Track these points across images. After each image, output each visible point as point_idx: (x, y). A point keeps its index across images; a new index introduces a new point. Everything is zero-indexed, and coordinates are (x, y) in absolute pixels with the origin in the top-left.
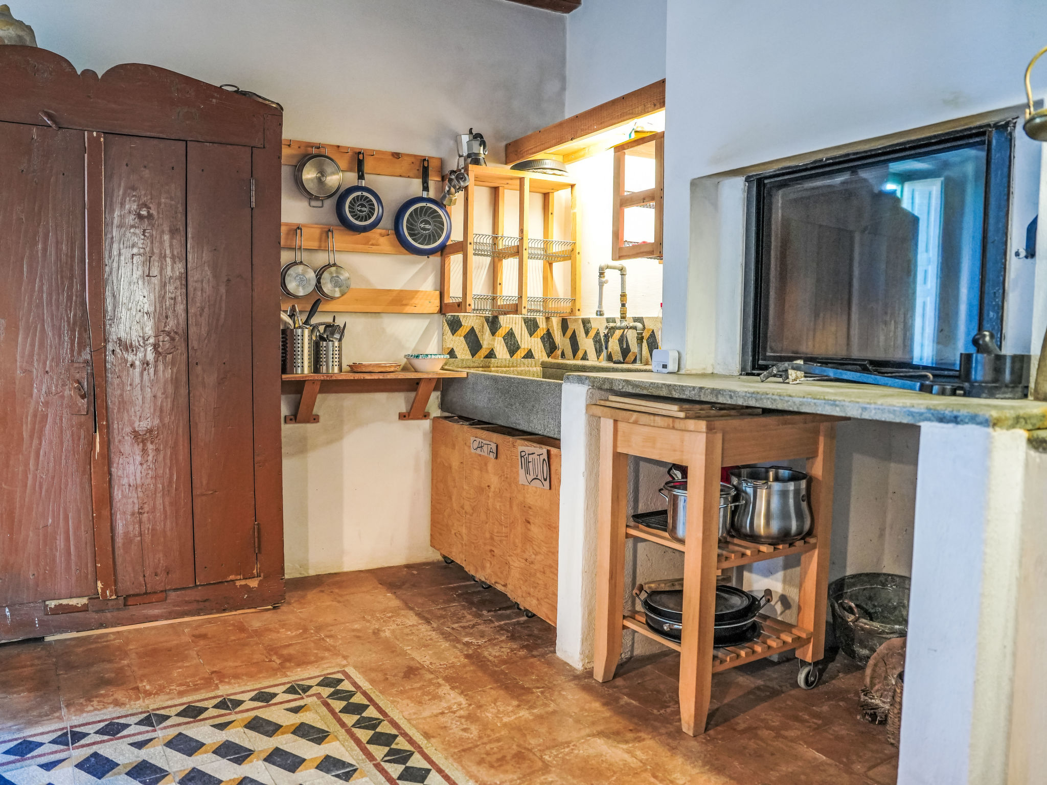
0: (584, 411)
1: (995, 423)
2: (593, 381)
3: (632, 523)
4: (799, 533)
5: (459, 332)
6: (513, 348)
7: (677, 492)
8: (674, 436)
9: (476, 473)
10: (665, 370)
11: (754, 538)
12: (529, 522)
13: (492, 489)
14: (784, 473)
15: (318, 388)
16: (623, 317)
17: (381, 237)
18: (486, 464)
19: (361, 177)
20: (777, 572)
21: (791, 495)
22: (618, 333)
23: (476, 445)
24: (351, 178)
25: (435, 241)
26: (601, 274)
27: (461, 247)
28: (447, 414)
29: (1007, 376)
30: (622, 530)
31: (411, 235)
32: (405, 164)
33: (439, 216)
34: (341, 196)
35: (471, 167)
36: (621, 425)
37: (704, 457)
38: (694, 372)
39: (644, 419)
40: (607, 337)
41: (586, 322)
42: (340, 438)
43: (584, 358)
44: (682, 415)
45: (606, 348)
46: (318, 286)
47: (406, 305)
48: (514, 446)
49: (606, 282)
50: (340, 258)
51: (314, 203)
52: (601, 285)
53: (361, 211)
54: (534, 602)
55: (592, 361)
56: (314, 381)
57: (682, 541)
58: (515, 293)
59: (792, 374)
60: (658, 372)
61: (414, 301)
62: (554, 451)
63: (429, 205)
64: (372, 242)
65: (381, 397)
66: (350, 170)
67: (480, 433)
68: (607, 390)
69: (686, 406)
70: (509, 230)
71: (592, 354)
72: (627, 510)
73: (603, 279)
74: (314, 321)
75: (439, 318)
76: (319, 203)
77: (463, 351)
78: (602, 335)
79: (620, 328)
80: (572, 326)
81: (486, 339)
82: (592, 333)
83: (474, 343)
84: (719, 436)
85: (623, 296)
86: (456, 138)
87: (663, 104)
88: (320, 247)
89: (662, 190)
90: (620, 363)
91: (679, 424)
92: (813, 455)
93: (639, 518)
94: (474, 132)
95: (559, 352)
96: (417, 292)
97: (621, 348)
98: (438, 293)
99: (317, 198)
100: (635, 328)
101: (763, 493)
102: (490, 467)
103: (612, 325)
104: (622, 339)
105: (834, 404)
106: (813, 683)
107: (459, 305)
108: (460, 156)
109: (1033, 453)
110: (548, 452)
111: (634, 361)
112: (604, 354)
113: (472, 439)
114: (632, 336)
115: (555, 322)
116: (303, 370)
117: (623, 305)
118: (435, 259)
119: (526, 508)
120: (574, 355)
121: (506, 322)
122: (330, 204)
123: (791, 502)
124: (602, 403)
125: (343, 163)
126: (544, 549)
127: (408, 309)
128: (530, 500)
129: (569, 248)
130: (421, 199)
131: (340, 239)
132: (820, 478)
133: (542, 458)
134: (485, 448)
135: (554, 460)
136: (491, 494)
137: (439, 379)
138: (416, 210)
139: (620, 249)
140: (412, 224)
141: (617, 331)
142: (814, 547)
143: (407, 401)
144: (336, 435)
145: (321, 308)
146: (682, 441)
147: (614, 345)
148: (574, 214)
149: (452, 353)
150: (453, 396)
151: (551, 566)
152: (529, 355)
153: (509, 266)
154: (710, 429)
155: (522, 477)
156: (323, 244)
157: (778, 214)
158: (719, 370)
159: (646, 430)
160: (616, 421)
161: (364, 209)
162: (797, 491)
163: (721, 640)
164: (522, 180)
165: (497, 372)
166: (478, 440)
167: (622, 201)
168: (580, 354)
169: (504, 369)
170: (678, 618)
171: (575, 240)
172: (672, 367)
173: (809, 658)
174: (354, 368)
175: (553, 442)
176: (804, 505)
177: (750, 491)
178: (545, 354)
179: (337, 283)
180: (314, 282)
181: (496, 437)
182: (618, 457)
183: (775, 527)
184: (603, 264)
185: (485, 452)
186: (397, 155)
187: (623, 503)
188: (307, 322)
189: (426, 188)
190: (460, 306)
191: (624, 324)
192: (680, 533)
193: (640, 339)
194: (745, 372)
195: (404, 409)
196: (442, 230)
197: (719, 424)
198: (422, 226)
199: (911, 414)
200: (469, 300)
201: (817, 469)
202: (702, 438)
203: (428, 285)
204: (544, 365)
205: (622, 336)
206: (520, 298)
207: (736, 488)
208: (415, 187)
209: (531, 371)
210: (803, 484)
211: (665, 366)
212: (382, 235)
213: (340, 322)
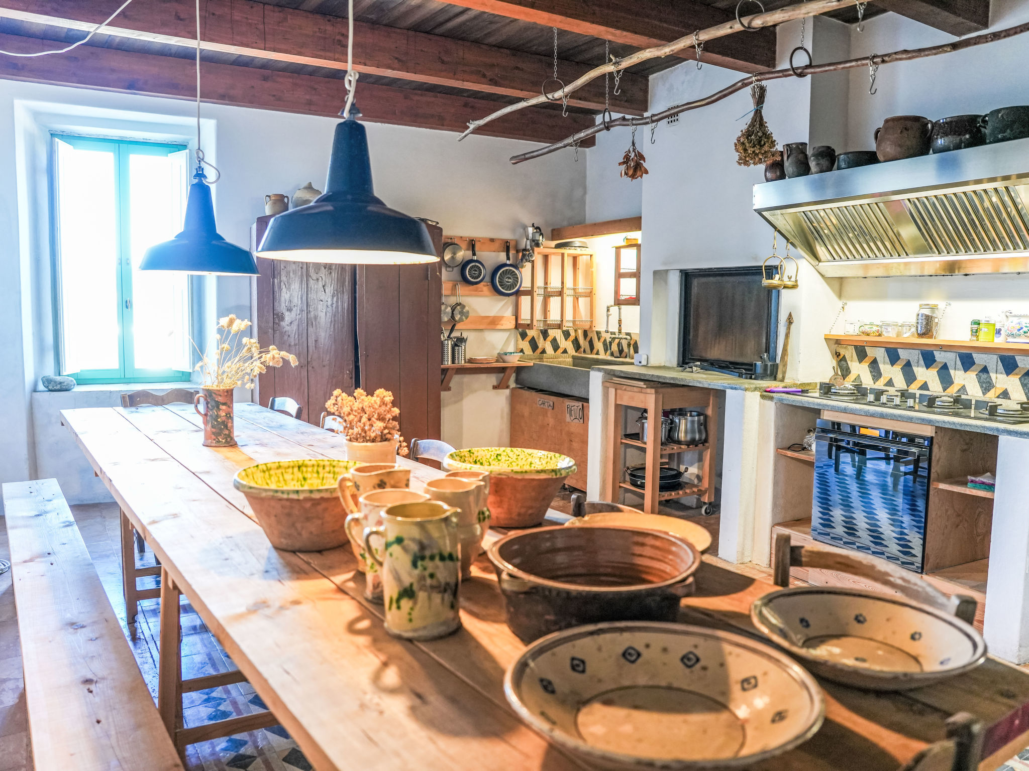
0: (601, 384)
1: (746, 390)
2: (605, 371)
3: (624, 437)
4: (700, 439)
5: (526, 339)
6: (556, 347)
7: (644, 421)
8: (641, 396)
9: (541, 417)
10: (640, 364)
11: (679, 442)
12: (571, 441)
13: (550, 425)
14: (694, 413)
15: (454, 371)
16: (620, 332)
17: (484, 287)
18: (546, 413)
19: (474, 254)
20: (694, 464)
21: (696, 423)
22: (617, 341)
23: (540, 402)
24: (468, 254)
25: (514, 288)
26: (608, 310)
27: (530, 293)
28: (519, 386)
29: (769, 372)
30: (619, 440)
31: (501, 286)
32: (497, 245)
33: (516, 274)
34: (464, 265)
35: (536, 249)
36: (618, 391)
37: (654, 405)
38: (655, 365)
39: (629, 388)
40: (610, 343)
41: (598, 333)
42: (462, 399)
43: (597, 353)
44: (645, 386)
45: (610, 349)
46: (453, 316)
47: (497, 324)
48: (563, 403)
49: (611, 315)
50: (463, 300)
51: (448, 269)
52: (608, 316)
53: (475, 274)
54: (575, 481)
55: (602, 356)
56: (453, 369)
57: (645, 443)
58: (559, 318)
59: (695, 369)
60: (637, 365)
61: (502, 322)
62: (585, 404)
63: (511, 268)
64: (480, 290)
65: (483, 377)
66: (468, 249)
67: (543, 396)
68: (612, 375)
69: (647, 383)
70: (555, 283)
71: (602, 351)
72: (621, 432)
73: (609, 313)
74: (452, 336)
75: (514, 331)
76: (451, 269)
77: (528, 350)
78: (608, 341)
79: (618, 338)
80: (590, 335)
81: (541, 343)
82: (602, 340)
83: (534, 345)
84: (661, 396)
85: (620, 321)
86: (525, 228)
87: (640, 229)
88: (452, 294)
89: (640, 273)
90: (618, 357)
91: (644, 391)
92: (707, 405)
93: (627, 436)
94: (536, 226)
95: (582, 350)
96: (503, 317)
97: (619, 349)
98: (514, 317)
99: (449, 267)
100: (626, 339)
101: (683, 422)
102: (549, 415)
103: (613, 336)
104: (619, 344)
105: (700, 382)
106: (709, 513)
107: (528, 325)
108: (527, 239)
109: (761, 400)
110: (583, 405)
111: (626, 357)
112: (609, 352)
113: (538, 399)
114: (624, 343)
115: (580, 333)
116: (448, 363)
117: (620, 326)
118: (513, 298)
119: (570, 434)
120: (591, 352)
121: (552, 333)
122: (457, 270)
123: (696, 426)
124: (610, 381)
125: (464, 245)
126: (580, 453)
127: (499, 327)
128: (573, 429)
129: (589, 291)
130: (505, 265)
131: (462, 289)
132: (711, 415)
133: (579, 408)
134: (546, 404)
135: (585, 409)
136: (549, 429)
137: (517, 367)
138: (503, 271)
139: (618, 300)
140: (501, 279)
141: (616, 340)
142: (708, 448)
143: (497, 378)
144: (459, 398)
145: (456, 327)
146: (645, 398)
147: (615, 347)
148: (592, 272)
149: (522, 351)
150: (524, 375)
151: (583, 462)
152: (565, 351)
153: (554, 302)
154: (656, 392)
155: (568, 419)
156: (453, 292)
157: (695, 290)
158: (667, 364)
159: (630, 393)
160: (616, 390)
161: (476, 272)
162: (699, 421)
163: (663, 488)
164: (563, 255)
165: (547, 362)
166: (542, 400)
167: (619, 275)
168: (595, 351)
169: (551, 360)
170: (643, 478)
171: (592, 286)
172: (644, 363)
173: (706, 501)
174: (471, 361)
175: (586, 400)
176: (702, 427)
177: (677, 421)
178: (574, 351)
179: (461, 313)
180: (450, 315)
181: (553, 398)
182: (617, 406)
183: (689, 438)
184: (609, 305)
185: (546, 406)
186: (492, 240)
187: (619, 428)
188: (449, 337)
189: (508, 258)
190: (530, 326)
191: (620, 336)
192: (645, 439)
193: (629, 345)
194: (679, 365)
195: (495, 384)
196: (518, 282)
197: (661, 390)
198: (507, 280)
199: (723, 386)
200: (535, 323)
201: (709, 412)
202: (653, 396)
203: (508, 313)
204: (574, 357)
205: (619, 342)
206: (562, 321)
207: (671, 420)
208: (502, 258)
209: (566, 362)
210: (702, 418)
211: (640, 362)
212: (484, 286)
213: (465, 335)
